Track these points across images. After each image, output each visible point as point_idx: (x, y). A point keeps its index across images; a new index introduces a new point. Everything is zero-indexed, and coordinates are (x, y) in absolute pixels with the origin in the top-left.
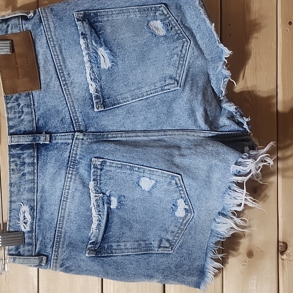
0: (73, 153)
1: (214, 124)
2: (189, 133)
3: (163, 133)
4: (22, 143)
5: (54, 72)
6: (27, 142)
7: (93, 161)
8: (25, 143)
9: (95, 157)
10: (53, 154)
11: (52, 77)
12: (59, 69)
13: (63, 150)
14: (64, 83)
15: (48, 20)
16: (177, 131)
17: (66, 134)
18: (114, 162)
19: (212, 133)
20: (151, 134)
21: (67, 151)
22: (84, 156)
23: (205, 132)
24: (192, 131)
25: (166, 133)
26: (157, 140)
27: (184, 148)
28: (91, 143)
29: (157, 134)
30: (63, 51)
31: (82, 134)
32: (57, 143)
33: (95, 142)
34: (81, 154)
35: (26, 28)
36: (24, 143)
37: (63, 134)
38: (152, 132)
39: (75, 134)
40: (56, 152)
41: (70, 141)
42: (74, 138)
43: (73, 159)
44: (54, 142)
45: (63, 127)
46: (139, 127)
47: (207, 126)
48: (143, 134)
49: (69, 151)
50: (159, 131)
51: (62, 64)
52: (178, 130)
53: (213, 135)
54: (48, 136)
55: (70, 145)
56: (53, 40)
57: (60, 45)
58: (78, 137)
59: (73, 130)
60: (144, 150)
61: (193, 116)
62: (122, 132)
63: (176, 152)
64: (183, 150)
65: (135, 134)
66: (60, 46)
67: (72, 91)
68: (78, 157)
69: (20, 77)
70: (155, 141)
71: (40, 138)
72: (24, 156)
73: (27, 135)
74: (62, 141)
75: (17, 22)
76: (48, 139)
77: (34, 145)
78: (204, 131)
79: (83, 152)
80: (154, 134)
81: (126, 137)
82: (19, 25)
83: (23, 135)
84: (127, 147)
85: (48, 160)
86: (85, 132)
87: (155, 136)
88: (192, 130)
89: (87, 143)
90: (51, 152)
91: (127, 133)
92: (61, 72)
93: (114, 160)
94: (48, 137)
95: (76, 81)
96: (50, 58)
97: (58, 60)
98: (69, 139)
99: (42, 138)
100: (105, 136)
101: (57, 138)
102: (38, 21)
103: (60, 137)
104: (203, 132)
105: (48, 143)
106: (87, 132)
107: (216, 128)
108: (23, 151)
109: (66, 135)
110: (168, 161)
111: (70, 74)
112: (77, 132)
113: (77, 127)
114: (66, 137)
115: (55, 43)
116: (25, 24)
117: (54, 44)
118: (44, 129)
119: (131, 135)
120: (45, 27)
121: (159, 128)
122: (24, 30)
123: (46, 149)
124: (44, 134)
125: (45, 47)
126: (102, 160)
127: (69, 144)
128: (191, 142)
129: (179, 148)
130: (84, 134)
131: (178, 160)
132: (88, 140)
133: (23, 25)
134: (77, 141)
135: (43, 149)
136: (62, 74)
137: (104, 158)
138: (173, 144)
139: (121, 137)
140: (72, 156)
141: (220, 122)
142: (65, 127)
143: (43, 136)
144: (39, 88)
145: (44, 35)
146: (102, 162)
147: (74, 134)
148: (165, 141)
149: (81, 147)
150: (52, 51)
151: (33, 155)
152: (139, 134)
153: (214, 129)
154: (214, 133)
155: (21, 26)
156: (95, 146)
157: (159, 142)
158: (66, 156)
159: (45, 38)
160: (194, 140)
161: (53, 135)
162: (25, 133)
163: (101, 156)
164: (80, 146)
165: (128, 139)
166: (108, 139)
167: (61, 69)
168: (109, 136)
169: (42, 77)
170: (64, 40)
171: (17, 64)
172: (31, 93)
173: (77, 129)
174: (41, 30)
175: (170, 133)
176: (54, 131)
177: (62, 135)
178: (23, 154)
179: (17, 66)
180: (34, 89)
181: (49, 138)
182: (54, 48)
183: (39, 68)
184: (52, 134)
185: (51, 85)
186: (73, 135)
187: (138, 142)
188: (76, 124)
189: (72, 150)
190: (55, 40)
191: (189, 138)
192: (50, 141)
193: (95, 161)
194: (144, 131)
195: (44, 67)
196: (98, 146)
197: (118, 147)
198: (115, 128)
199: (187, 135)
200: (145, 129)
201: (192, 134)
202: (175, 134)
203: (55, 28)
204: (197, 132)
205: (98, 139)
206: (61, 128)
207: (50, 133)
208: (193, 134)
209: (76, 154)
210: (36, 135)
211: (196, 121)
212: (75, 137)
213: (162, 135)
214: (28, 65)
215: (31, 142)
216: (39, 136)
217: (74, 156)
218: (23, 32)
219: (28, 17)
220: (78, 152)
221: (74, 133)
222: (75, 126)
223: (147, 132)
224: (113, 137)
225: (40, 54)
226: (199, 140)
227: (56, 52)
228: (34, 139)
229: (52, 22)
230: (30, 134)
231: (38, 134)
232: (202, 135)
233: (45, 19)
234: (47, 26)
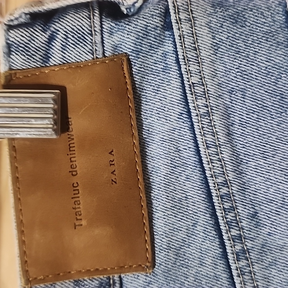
5: (202, 206)
11: (194, 225)
12: (222, 197)
14: (238, 247)
15: (192, 21)
30: (236, 129)
35: (115, 47)
51: (231, 176)
56: (205, 94)
57: (227, 108)
66: (227, 115)
67: (266, 278)
69: (84, 222)
75: (85, 23)
82: (91, 35)
92: (227, 205)
95: (281, 242)
96: (189, 154)
97: (217, 164)
102: (157, 21)
111: (261, 215)
115: (212, 102)
116: (111, 33)
117: (207, 106)
120: (182, 43)
122: (107, 54)
125: (175, 116)
133: (106, 35)
136: (230, 216)
144: (148, 264)
145: (174, 74)
150: (197, 131)
155: (98, 38)
159: (176, 83)
167: (228, 195)
169: (159, 224)
170: (243, 91)
171: (73, 173)
172: (116, 278)
174: (165, 55)
179: (75, 180)
180: (130, 269)
182: (206, 121)
183: (148, 188)
185: (192, 252)
190: (212, 91)
195: (167, 185)
203: (215, 47)
214: (113, 177)
218: (103, 62)
219: (123, 9)
225: (157, 138)
227: (214, 134)
229: (206, 30)
233: (183, 16)
234: (188, 41)
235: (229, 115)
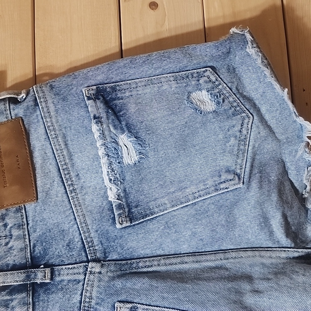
0: (86, 296)
1: (300, 236)
2: (263, 253)
3: (222, 256)
4: (10, 284)
5: (56, 174)
6: (17, 282)
7: (117, 308)
8: (15, 284)
9: (120, 302)
10: (56, 297)
11: (53, 182)
12: (64, 169)
13: (70, 292)
14: (71, 188)
15: (46, 102)
16: (244, 251)
17: (75, 266)
18: (149, 307)
19: (299, 252)
20: (204, 258)
21: (76, 294)
22: (103, 300)
23: (288, 251)
24: (268, 250)
25: (228, 255)
26: (214, 268)
27: (257, 279)
28: (113, 278)
29: (213, 257)
30: (69, 142)
31: (99, 265)
32: (62, 281)
33: (119, 277)
34: (98, 297)
35: (16, 115)
36: (13, 284)
37: (70, 266)
38: (205, 255)
39: (88, 266)
40: (60, 295)
41: (82, 277)
42: (87, 271)
43: (87, 305)
44: (58, 279)
45: (70, 255)
46: (185, 248)
47: (289, 241)
48: (191, 259)
49: (80, 292)
50: (216, 252)
51: (67, 161)
52: (245, 249)
53: (300, 254)
54: (48, 270)
55: (81, 283)
56: (54, 130)
57: (64, 134)
58: (93, 270)
59: (85, 259)
60: (195, 287)
61: (266, 226)
62: (160, 258)
63: (246, 286)
64: (257, 282)
65: (179, 260)
66: (64, 137)
67: (84, 199)
68: (93, 302)
69: (7, 185)
70: (211, 269)
71: (36, 275)
72: (14, 303)
73: (18, 272)
74: (69, 277)
75: (3, 107)
76: (48, 275)
77: (29, 286)
78: (286, 249)
79: (101, 294)
80: (208, 257)
81: (166, 265)
82: (6, 111)
83: (11, 271)
84: (169, 283)
85: (49, 308)
86: (104, 261)
87: (211, 261)
89: (106, 279)
90: (54, 295)
91: (168, 258)
92: (66, 172)
93: (149, 305)
94: (48, 272)
95: (89, 185)
96: (50, 154)
97: (61, 157)
98: (80, 274)
99: (40, 275)
100: (134, 265)
101: (62, 273)
102: (32, 103)
103: (66, 272)
104: (285, 251)
105: (48, 281)
106: (106, 261)
107: (303, 242)
108: (12, 295)
109: (74, 268)
110: (235, 302)
111: (80, 175)
112: (91, 261)
113: (91, 254)
114: (76, 271)
115: (57, 132)
116: (14, 110)
117: (55, 134)
118: (42, 260)
119: (174, 261)
120: (43, 110)
121: (216, 248)
122: (13, 118)
123: (46, 290)
124: (42, 268)
125: (43, 140)
126: (130, 305)
127: (79, 282)
128: (268, 267)
129: (249, 278)
130: (103, 265)
131: (250, 300)
132: (109, 274)
133: (11, 111)
134: (92, 277)
135: (41, 291)
136: (67, 176)
137: (133, 303)
138: (240, 274)
139: (159, 265)
140: (84, 301)
141: (308, 232)
142: (73, 255)
143: (41, 272)
144: (34, 198)
145: (41, 123)
146: (131, 308)
147: (86, 265)
148: (227, 269)
149: (98, 287)
150: (52, 144)
151: (27, 301)
152: (186, 259)
153: (301, 244)
154: (301, 252)
155: (8, 112)
156: (119, 284)
157: (217, 271)
158: (75, 301)
159: (42, 127)
160: (272, 264)
161: (56, 268)
162: (15, 268)
163: (129, 299)
164: (96, 284)
165: (169, 268)
166: (139, 270)
167: (67, 168)
168: (141, 264)
169: (39, 183)
170: (70, 127)
171: (3, 166)
172: (23, 206)
173: (92, 256)
174: (37, 116)
175: (234, 254)
176: (57, 262)
177: (69, 268)
178: (12, 300)
179: (3, 169)
180: (28, 201)
181: (49, 274)
182: (55, 140)
183: (34, 170)
184: (54, 267)
185: (53, 192)
186: (85, 266)
187: (186, 272)
188: (90, 250)
189: (84, 291)
190: (57, 128)
191: (264, 261)
192: (52, 279)
193: (120, 308)
194: (193, 254)
195: (42, 167)
196: (124, 283)
197: (154, 283)
198: (148, 252)
199: (260, 256)
200: (194, 250)
201: (268, 254)
202: (242, 257)
203: (57, 111)
204: (276, 251)
205: (124, 270)
206: (67, 257)
207: (51, 266)
208: (269, 255)
209: (91, 298)
210: (30, 270)
211: (271, 233)
212: (89, 269)
213: (221, 259)
214: (19, 166)
215: (23, 282)
216: (35, 271)
217: (87, 300)
218: (12, 121)
219: (18, 99)
220: (94, 294)
221: (87, 264)
222: (88, 252)
223: (197, 255)
224: (145, 267)
225: (37, 149)
226: (280, 264)
227: (59, 145)
228: (28, 277)
229: (52, 105)
230: (22, 270)
231: (33, 269)
232: (284, 255)
233: (42, 100)
234: (45, 109)
235: (65, 137)
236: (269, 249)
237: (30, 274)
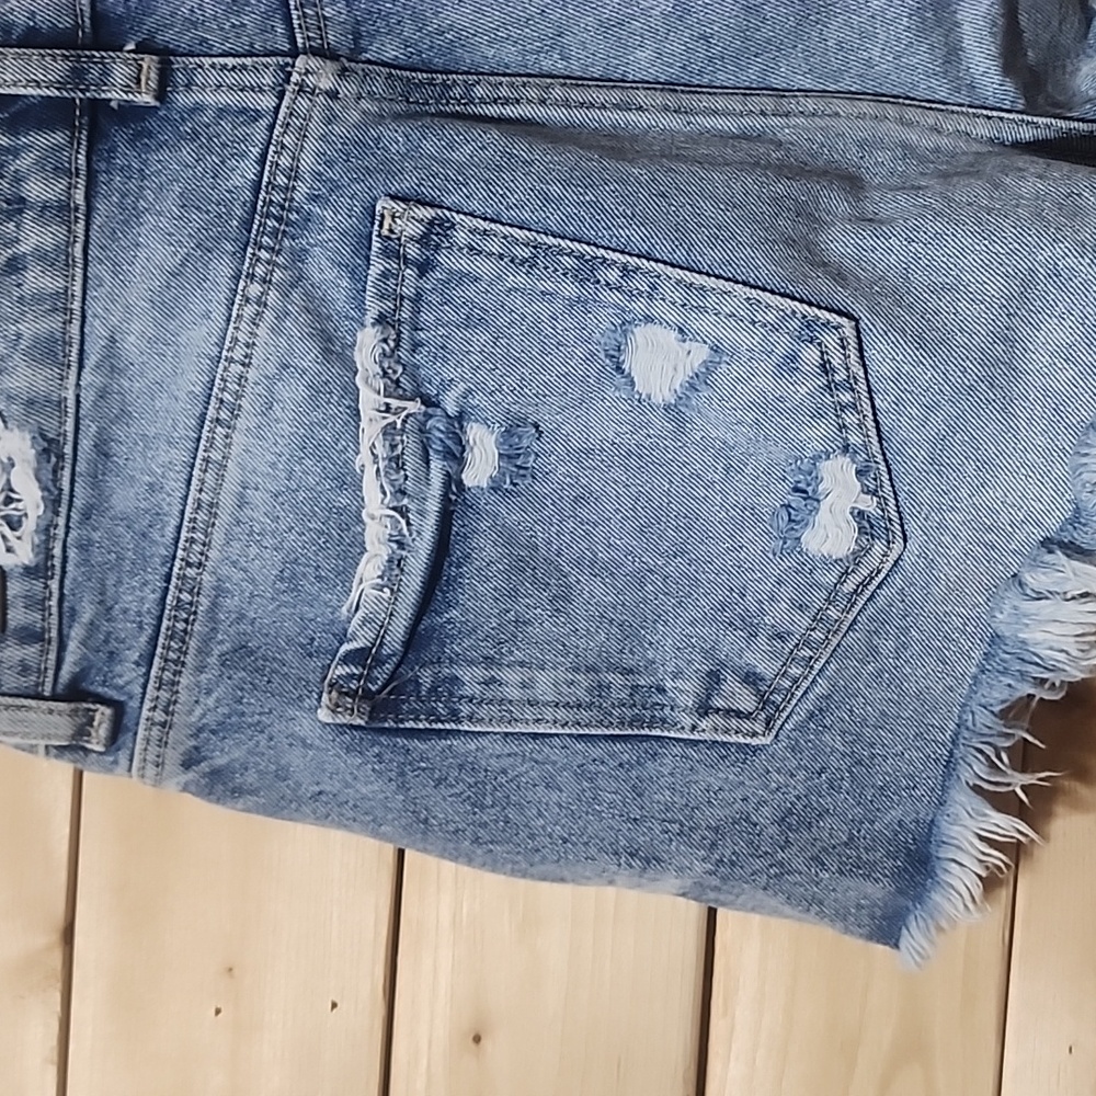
0: (277, 164)
1: (1050, 88)
2: (910, 114)
3: (768, 103)
4: (13, 91)
6: (39, 86)
7: (382, 216)
8: (31, 91)
9: (394, 197)
10: (173, 163)
13: (224, 145)
16: (847, 98)
17: (248, 61)
18: (493, 226)
19: (1037, 126)
20: (706, 102)
21: (243, 155)
22: (335, 187)
23: (1001, 119)
24: (931, 109)
25: (790, 104)
26: (735, 137)
27: (879, 187)
28: (380, 118)
29: (735, 104)
31: (330, 66)
32: (198, 108)
33: (397, 117)
34: (320, 174)
36: (22, 91)
37: (230, 61)
38: (710, 94)
39: (293, 66)
40: (186, 153)
41: (267, 101)
42: (288, 82)
43: (277, 197)
44: (182, 99)
45: (234, 26)
46: (642, 61)
47: (1009, 87)
48: (659, 98)
49: (256, 151)
50: (748, 92)
52: (853, 96)
53: (1041, 134)
54: (149, 63)
55: (264, 123)
58: (311, 80)
59: (286, 47)
60: (659, 176)
62: (549, 81)
63: (836, 202)
64: (876, 195)
65: (615, 96)
68: (302, 190)
70: (724, 137)
71: (106, 73)
72: (25, 162)
73: (42, 51)
74: (224, 98)
76: (148, 79)
77: (78, 113)
78: (995, 114)
79: (330, 164)
80: (721, 103)
81: (567, 104)
83: (19, 48)
84: (571, 156)
85: (145, 199)
86: (350, 60)
87: (726, 114)
88: (930, 104)
89: (355, 116)
90: (164, 155)
91: (578, 85)
93: (493, 221)
94: (149, 67)
98: (261, 91)
99: (120, 72)
100: (457, 92)
101: (199, 79)
103: (213, 77)
104: (989, 118)
105: (146, 99)
106: (357, 62)
107: (1057, 105)
108: (16, 134)
109: (244, 67)
110: (790, 242)
112: (305, 53)
113: (307, 29)
114: (248, 79)
118: (131, 28)
119: (600, 96)
121: (751, 76)
123: (138, 135)
124: (129, 52)
126: (427, 213)
127: (257, 115)
128: (922, 160)
129: (852, 183)
130: (345, 69)
131: (840, 243)
132: (364, 104)
134: (303, 103)
135: (120, 137)
137: (441, 207)
138: (821, 163)
139: (543, 102)
140: (269, 183)
141: (1078, 81)
142: (244, 25)
143: (125, 62)
146: (431, 223)
147: (287, 64)
148: (780, 144)
149: (323, 138)
151: (70, 164)
152: (641, 97)
153: (1048, 108)
154: (1045, 126)
156: (395, 137)
157: (744, 144)
158: (237, 181)
160: (937, 150)
161: (179, 62)
162: (33, 39)
163: (428, 192)
164: (315, 128)
165: (578, 115)
166: (471, 109)
168: (479, 91)
173: (309, 38)
175: (810, 104)
176: (184, 42)
177: (224, 67)
178: (15, 152)
181: (153, 75)
184: (172, 58)
186: (282, 68)
187: (634, 138)
188: (305, 15)
189: (272, 148)
191: (913, 137)
192: (161, 95)
193: (393, 217)
194: (670, 86)
196: (416, 135)
197: (521, 149)
198: (510, 55)
199: (901, 121)
200: (674, 72)
201: (931, 118)
202: (837, 114)
204: (957, 113)
205: (417, 103)
206: (222, 29)
207: (165, 55)
208: (931, 121)
209: (294, 174)
210: (87, 53)
212: (295, 78)
213: (763, 113)
215: (57, 89)
216: (103, 57)
217: (281, 180)
220: (307, 161)
221: (289, 60)
222: (295, 22)
223: (682, 92)
224: (495, 101)
226: (964, 153)
228: (77, 76)
230: (58, 49)
231: (97, 51)
232: (983, 129)
236: (934, 106)
237: (85, 66)
